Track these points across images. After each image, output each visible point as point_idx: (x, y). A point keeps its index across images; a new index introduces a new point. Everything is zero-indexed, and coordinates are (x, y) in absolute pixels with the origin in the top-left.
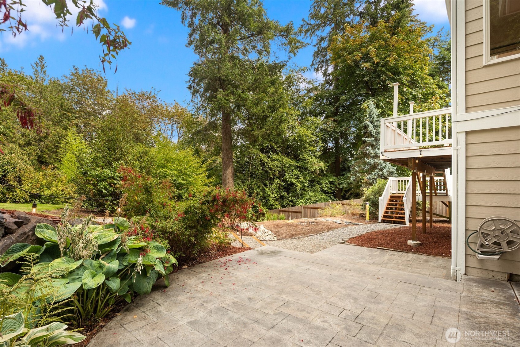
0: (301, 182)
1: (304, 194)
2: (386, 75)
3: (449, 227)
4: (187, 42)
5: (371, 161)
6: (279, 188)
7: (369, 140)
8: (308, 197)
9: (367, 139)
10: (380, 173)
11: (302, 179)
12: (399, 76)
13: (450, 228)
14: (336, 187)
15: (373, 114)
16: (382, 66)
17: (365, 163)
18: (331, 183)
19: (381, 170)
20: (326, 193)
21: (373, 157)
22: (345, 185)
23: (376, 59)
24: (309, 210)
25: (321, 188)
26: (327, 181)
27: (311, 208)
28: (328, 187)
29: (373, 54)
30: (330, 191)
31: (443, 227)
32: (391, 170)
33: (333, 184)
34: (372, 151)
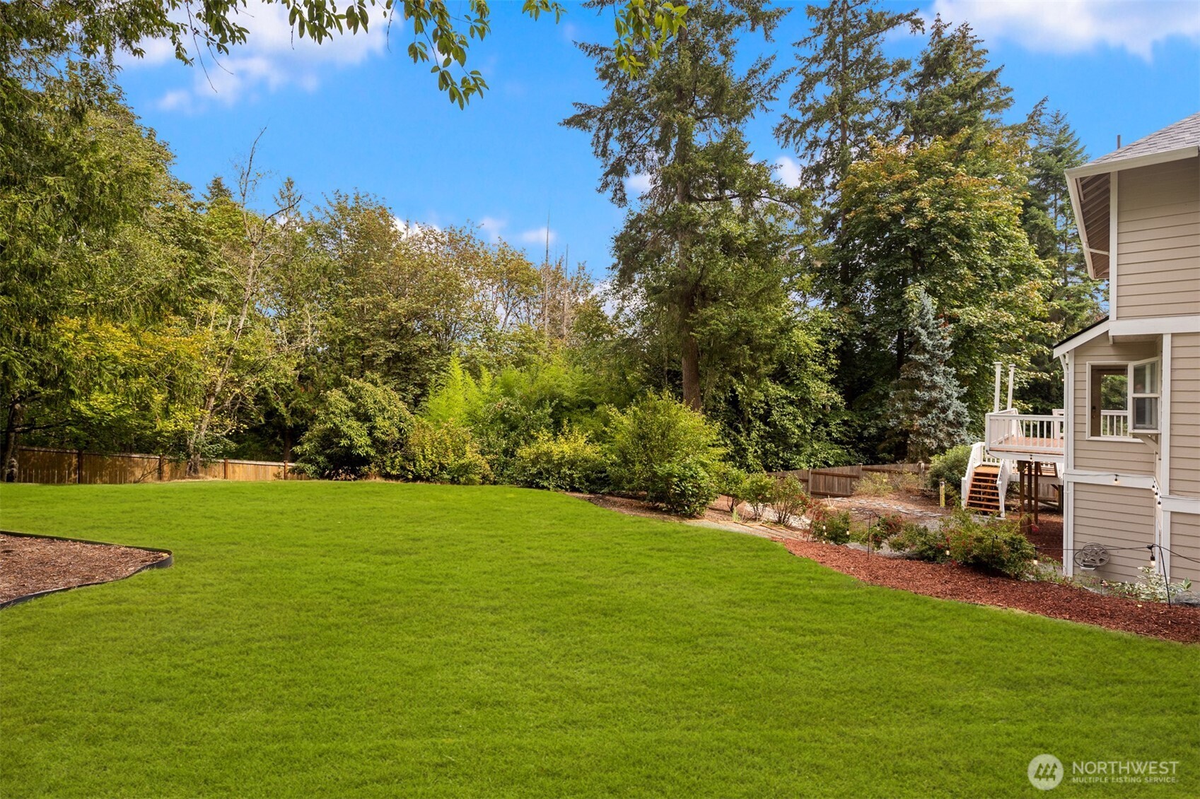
0: (799, 427)
1: (802, 446)
2: (948, 240)
3: (1058, 523)
4: (599, 184)
5: (926, 396)
6: (761, 437)
7: (921, 358)
8: (809, 450)
9: (917, 357)
10: (942, 416)
11: (800, 421)
12: (969, 241)
13: (1061, 525)
14: (855, 431)
15: (927, 313)
16: (941, 224)
17: (914, 399)
18: (845, 423)
19: (944, 410)
20: (837, 441)
21: (929, 387)
22: (873, 431)
23: (930, 214)
24: (822, 477)
25: (829, 434)
26: (838, 421)
27: (826, 474)
28: (840, 432)
29: (925, 202)
30: (845, 439)
31: (1052, 522)
32: (960, 409)
33: (850, 426)
34: (925, 377)
